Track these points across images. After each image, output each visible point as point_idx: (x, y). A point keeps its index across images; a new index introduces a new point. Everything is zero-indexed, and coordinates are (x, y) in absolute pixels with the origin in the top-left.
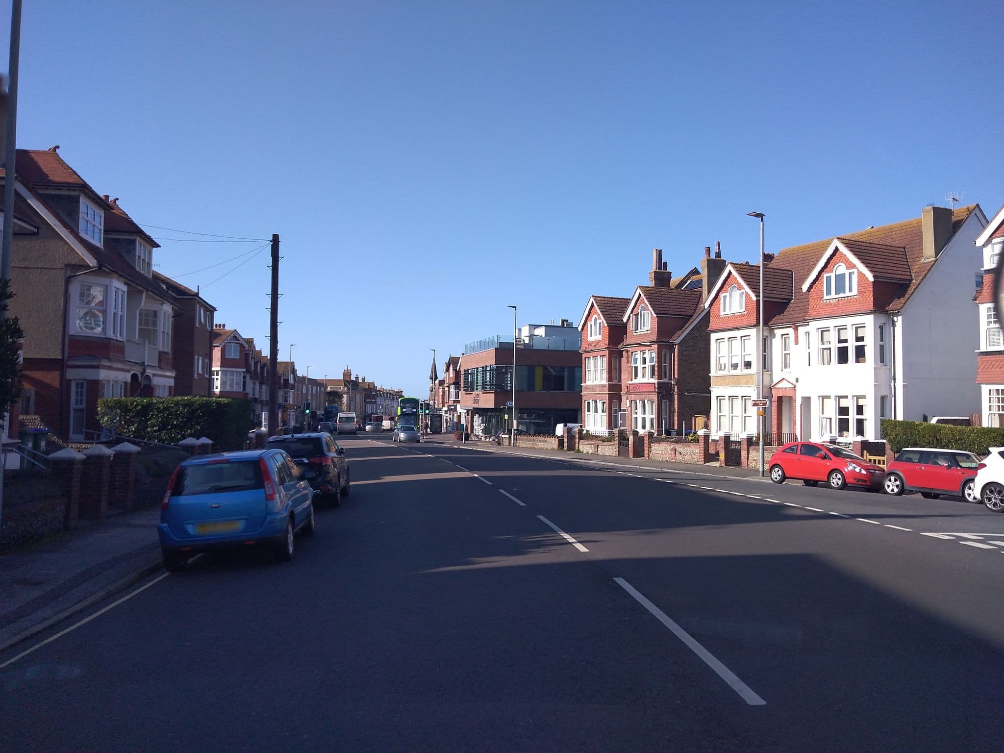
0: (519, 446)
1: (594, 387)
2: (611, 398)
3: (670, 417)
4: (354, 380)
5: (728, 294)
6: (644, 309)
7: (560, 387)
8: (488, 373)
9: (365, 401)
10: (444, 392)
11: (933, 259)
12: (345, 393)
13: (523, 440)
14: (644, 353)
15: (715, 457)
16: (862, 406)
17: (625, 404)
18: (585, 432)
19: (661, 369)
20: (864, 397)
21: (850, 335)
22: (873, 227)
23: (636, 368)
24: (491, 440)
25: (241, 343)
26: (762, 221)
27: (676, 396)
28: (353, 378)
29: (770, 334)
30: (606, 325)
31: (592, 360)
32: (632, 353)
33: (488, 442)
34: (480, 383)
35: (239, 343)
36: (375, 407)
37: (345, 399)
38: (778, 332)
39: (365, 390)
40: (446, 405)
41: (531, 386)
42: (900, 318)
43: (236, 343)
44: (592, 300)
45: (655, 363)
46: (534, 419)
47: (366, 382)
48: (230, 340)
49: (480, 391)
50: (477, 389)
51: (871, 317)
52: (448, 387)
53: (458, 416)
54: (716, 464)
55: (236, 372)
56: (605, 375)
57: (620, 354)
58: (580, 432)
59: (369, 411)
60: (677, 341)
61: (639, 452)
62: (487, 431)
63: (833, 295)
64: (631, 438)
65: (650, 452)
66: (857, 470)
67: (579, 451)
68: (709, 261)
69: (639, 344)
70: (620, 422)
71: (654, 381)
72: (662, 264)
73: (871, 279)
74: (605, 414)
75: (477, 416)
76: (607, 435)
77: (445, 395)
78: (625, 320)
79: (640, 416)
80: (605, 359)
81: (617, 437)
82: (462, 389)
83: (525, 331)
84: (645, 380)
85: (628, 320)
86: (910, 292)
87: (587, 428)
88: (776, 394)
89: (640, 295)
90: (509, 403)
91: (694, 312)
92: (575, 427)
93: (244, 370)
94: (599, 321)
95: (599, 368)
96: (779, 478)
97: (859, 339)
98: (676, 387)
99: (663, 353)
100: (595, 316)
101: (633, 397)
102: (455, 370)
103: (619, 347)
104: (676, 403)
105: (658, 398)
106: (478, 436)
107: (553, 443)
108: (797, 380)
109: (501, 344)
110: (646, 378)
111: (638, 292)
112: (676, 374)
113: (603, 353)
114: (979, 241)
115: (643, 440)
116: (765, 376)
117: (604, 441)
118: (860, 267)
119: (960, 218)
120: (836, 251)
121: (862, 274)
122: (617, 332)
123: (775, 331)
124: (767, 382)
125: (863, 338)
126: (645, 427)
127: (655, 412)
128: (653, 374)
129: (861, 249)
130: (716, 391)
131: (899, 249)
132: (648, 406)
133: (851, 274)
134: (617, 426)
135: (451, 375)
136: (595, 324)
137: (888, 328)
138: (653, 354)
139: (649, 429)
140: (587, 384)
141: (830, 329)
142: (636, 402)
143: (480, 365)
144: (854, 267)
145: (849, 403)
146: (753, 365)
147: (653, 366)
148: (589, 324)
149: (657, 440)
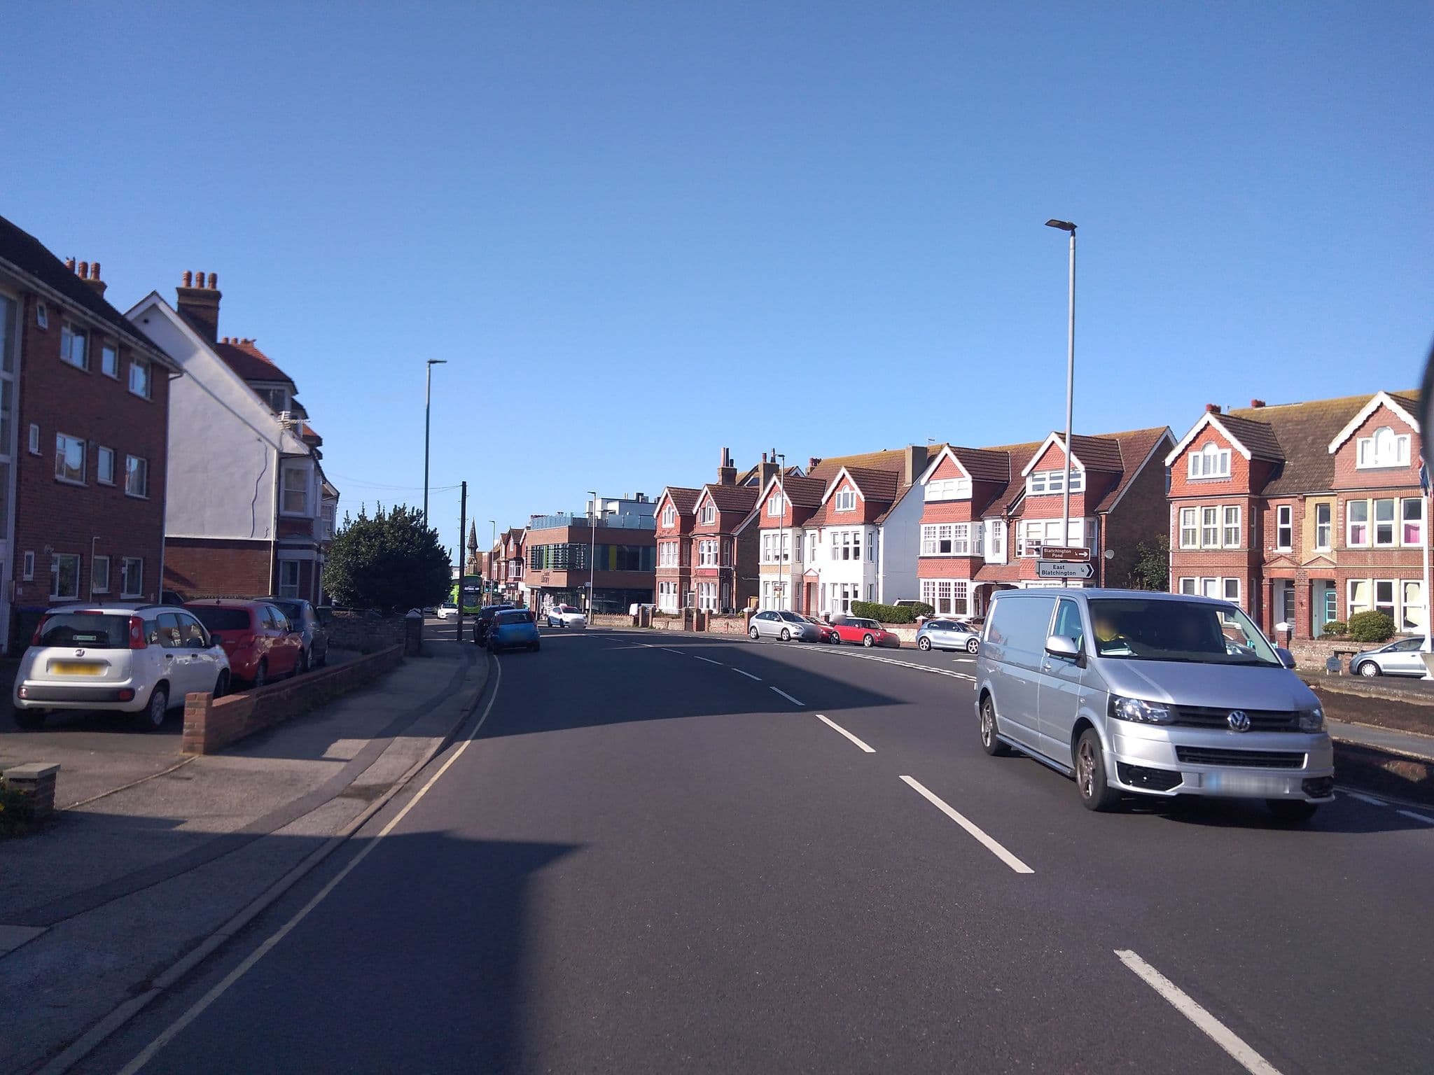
0: (595, 624)
1: (667, 570)
2: (682, 580)
3: (729, 598)
5: (773, 499)
6: (710, 504)
7: (634, 566)
8: (560, 551)
10: (499, 568)
11: (911, 485)
13: (600, 618)
14: (710, 543)
16: (857, 591)
17: (694, 586)
18: (657, 611)
19: (723, 557)
20: (857, 585)
21: (850, 539)
23: (703, 555)
26: (785, 458)
27: (735, 580)
29: (803, 533)
30: (678, 515)
31: (665, 546)
32: (700, 541)
34: (551, 560)
38: (809, 532)
40: (503, 582)
41: (605, 565)
42: (883, 528)
44: (666, 490)
45: (718, 551)
46: (609, 599)
49: (550, 569)
50: (547, 567)
51: (863, 527)
52: (507, 562)
53: (520, 595)
56: (677, 560)
57: (691, 541)
58: (654, 610)
60: (737, 534)
61: (701, 627)
63: (841, 509)
64: (695, 615)
65: (709, 626)
67: (652, 627)
68: (765, 465)
69: (706, 535)
70: (688, 602)
71: (717, 567)
72: (728, 461)
73: (864, 500)
74: (676, 594)
75: (548, 596)
76: (677, 613)
77: (500, 571)
78: (694, 512)
79: (705, 597)
80: (677, 546)
81: (684, 615)
82: (529, 567)
83: (598, 505)
84: (710, 566)
85: (697, 513)
86: (891, 510)
87: (660, 608)
88: (806, 581)
89: (707, 492)
90: (587, 584)
91: (752, 509)
92: (650, 607)
94: (672, 511)
95: (671, 554)
97: (857, 542)
98: (735, 572)
99: (725, 543)
100: (669, 505)
101: (700, 580)
103: (690, 535)
104: (735, 586)
105: (720, 581)
107: (630, 621)
108: (820, 570)
109: (574, 520)
110: (711, 565)
111: (706, 489)
112: (735, 561)
113: (675, 540)
114: (923, 481)
115: (704, 617)
116: (799, 567)
117: (673, 618)
118: (858, 491)
119: (934, 454)
120: (844, 475)
121: (858, 496)
122: (688, 522)
123: (807, 531)
124: (799, 571)
125: (858, 541)
126: (708, 607)
127: (717, 593)
128: (717, 561)
129: (861, 476)
130: (763, 577)
131: (893, 474)
132: (712, 588)
133: (852, 494)
134: (686, 605)
135: (511, 550)
136: (669, 512)
137: (875, 535)
138: (717, 544)
139: (711, 608)
140: (660, 567)
141: (839, 533)
142: (702, 584)
143: (551, 543)
144: (854, 489)
145: (849, 589)
146: (790, 557)
147: (717, 554)
148: (663, 512)
149: (716, 617)
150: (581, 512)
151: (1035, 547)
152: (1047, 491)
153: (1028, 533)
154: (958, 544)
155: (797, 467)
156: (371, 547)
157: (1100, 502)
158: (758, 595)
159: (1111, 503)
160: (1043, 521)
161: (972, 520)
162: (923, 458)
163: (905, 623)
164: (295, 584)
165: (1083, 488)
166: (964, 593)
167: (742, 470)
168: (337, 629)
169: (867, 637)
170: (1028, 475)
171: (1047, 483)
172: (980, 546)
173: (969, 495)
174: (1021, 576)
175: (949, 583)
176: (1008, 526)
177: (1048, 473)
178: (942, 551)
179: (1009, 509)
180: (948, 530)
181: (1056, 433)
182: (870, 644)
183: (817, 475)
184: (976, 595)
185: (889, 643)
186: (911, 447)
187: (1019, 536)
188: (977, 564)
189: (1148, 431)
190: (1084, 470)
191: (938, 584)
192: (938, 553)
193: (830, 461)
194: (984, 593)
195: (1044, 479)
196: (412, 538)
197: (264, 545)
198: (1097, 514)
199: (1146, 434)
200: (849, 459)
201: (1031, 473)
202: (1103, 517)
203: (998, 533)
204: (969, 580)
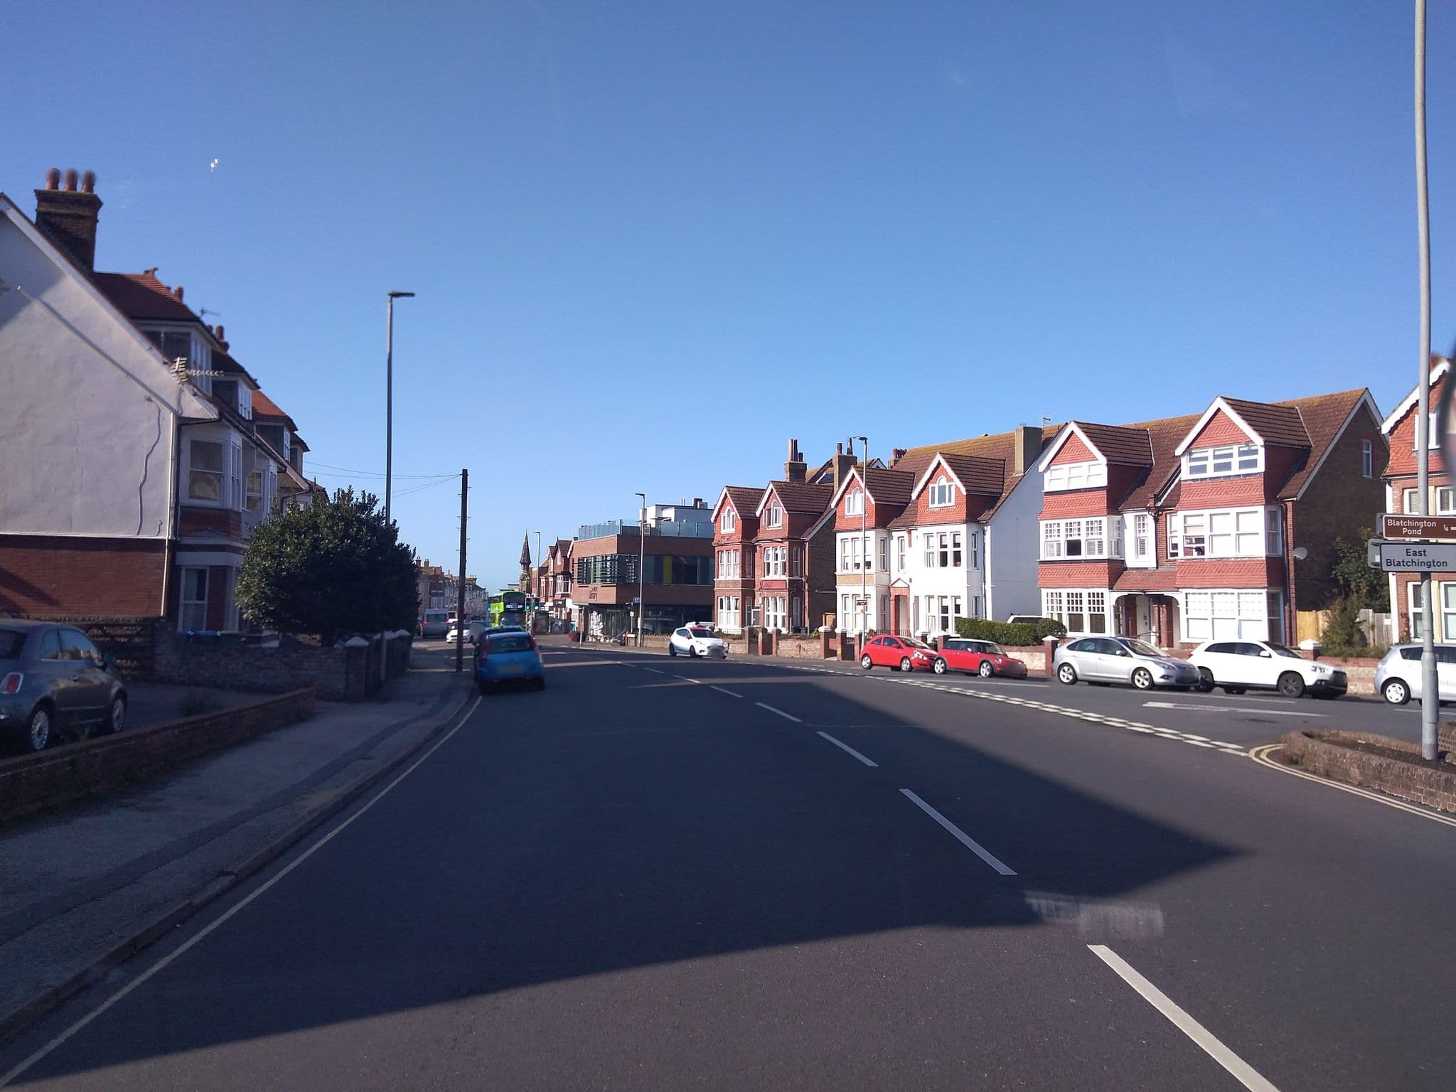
0: (646, 647)
1: (727, 583)
2: (744, 594)
3: (801, 615)
5: (852, 496)
6: (777, 504)
7: (692, 580)
8: (608, 563)
10: (547, 583)
11: (1022, 474)
13: (651, 639)
14: (776, 549)
15: (834, 653)
16: (959, 605)
17: (759, 601)
18: (716, 630)
19: (792, 566)
20: (959, 597)
21: (948, 541)
22: (986, 435)
23: (769, 564)
24: (611, 641)
26: (866, 443)
27: (807, 594)
29: (889, 536)
30: (739, 518)
31: (725, 555)
32: (765, 548)
33: (609, 643)
34: (599, 574)
38: (896, 535)
40: (550, 599)
41: (658, 578)
42: (989, 527)
44: (725, 490)
45: (786, 559)
46: (662, 616)
49: (598, 584)
50: (595, 581)
51: (964, 526)
52: (555, 577)
53: (568, 613)
54: (834, 659)
56: (738, 571)
57: (754, 549)
60: (808, 538)
61: (767, 650)
62: (605, 631)
63: (936, 504)
64: (760, 635)
65: (777, 648)
66: (921, 657)
68: (841, 458)
69: (771, 541)
70: (753, 620)
71: (786, 578)
72: (797, 455)
73: (965, 493)
74: (738, 611)
75: (595, 613)
76: (739, 633)
77: (548, 587)
78: (758, 514)
79: (772, 614)
80: (739, 554)
81: (747, 635)
82: (575, 581)
83: (651, 513)
84: (777, 577)
85: (761, 514)
86: (998, 504)
87: (720, 626)
88: (893, 593)
89: (772, 491)
90: (635, 600)
91: (826, 509)
92: (707, 624)
94: (732, 513)
95: (732, 563)
96: (868, 665)
97: (957, 545)
98: (806, 584)
99: (795, 550)
100: (728, 507)
101: (765, 594)
102: (564, 557)
103: (753, 541)
104: (807, 600)
105: (789, 595)
106: (596, 637)
108: (911, 580)
109: (624, 528)
110: (778, 575)
111: (771, 486)
112: (807, 571)
113: (736, 547)
114: (1042, 467)
115: (772, 637)
116: (884, 576)
117: (734, 640)
118: (957, 482)
119: (1050, 436)
120: (939, 464)
121: (957, 488)
122: (750, 526)
123: (893, 533)
124: (885, 582)
125: (959, 544)
126: (776, 625)
127: (786, 609)
128: (785, 571)
129: (960, 464)
130: (841, 589)
131: (999, 462)
132: (780, 603)
133: (950, 486)
134: (749, 624)
135: (559, 563)
136: (729, 516)
137: (979, 536)
138: (785, 550)
139: (779, 626)
140: (719, 579)
141: (935, 535)
142: (768, 599)
143: (599, 553)
144: (952, 480)
145: (949, 603)
146: (873, 565)
147: (785, 563)
148: (722, 515)
149: (786, 637)
150: (633, 520)
151: (1194, 546)
152: (1210, 473)
153: (1185, 527)
154: (1090, 544)
155: (879, 459)
156: (297, 547)
157: (1283, 486)
158: (835, 611)
159: (1299, 486)
160: (1207, 512)
161: (1108, 514)
162: (1037, 442)
163: (1029, 645)
164: (203, 599)
165: (1261, 467)
166: (1100, 606)
167: (813, 465)
168: (248, 664)
169: (985, 665)
170: (1184, 454)
171: (1210, 464)
172: (1119, 545)
173: (1103, 482)
174: (1178, 584)
175: (1081, 594)
176: (1156, 520)
177: (1211, 451)
178: (1070, 553)
179: (1157, 498)
180: (1076, 526)
181: (1222, 397)
182: (988, 673)
183: (904, 465)
184: (1116, 609)
185: (1014, 673)
186: (1022, 427)
187: (1171, 532)
188: (1116, 570)
189: (1337, 395)
190: (1263, 444)
191: (1066, 595)
192: (1064, 556)
193: (918, 451)
194: (1128, 606)
195: (1206, 458)
196: (357, 533)
197: (156, 545)
198: (1281, 500)
199: (1336, 399)
200: (943, 447)
201: (1188, 451)
202: (1289, 505)
203: (1141, 529)
204: (1107, 589)
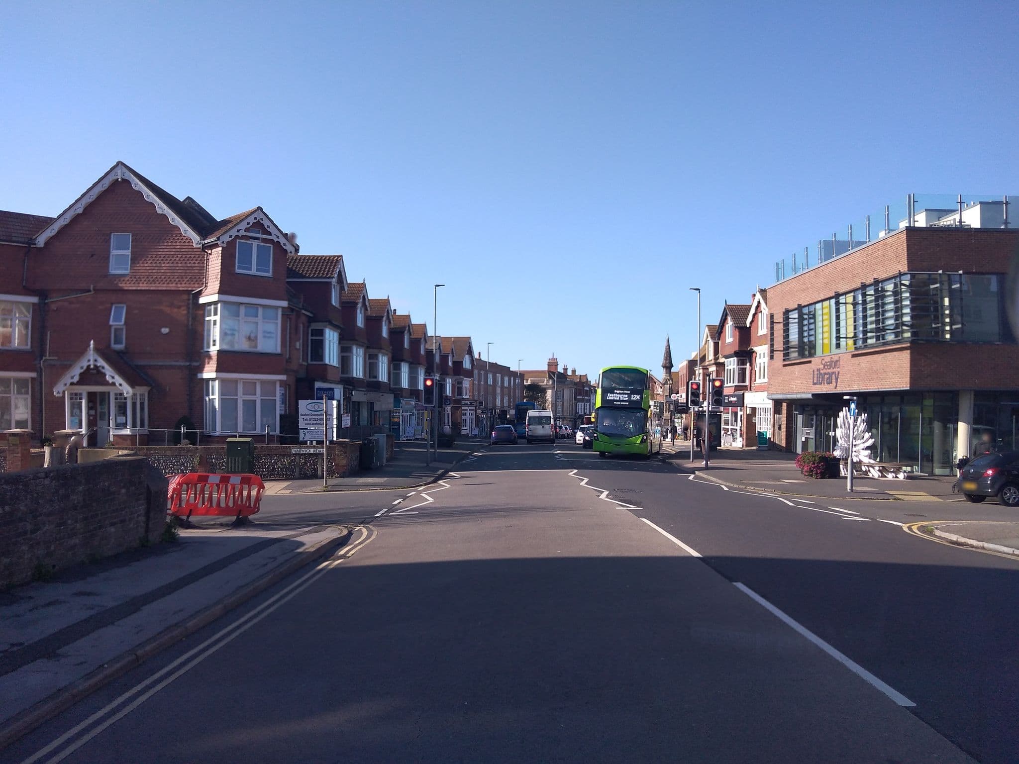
4: (562, 371)
9: (575, 398)
12: (549, 388)
24: (901, 476)
25: (276, 240)
28: (560, 369)
35: (271, 241)
36: (588, 407)
37: (549, 393)
39: (576, 384)
43: (264, 240)
47: (576, 374)
48: (247, 230)
50: (833, 349)
55: (264, 306)
59: (581, 412)
93: (285, 304)
102: (739, 328)
135: (729, 340)
